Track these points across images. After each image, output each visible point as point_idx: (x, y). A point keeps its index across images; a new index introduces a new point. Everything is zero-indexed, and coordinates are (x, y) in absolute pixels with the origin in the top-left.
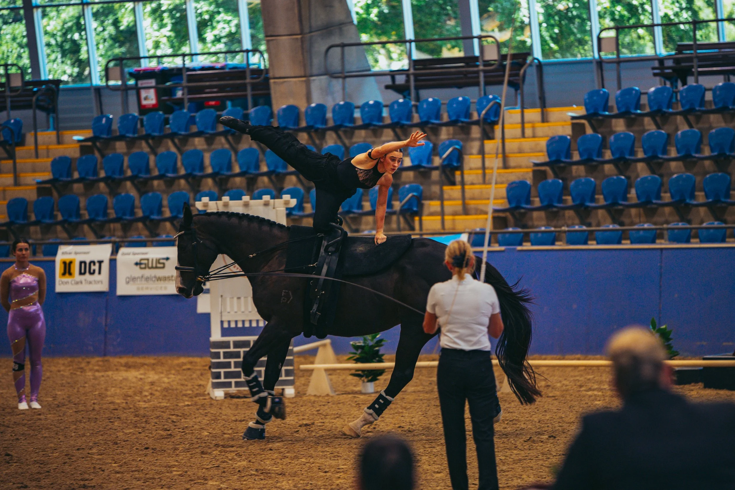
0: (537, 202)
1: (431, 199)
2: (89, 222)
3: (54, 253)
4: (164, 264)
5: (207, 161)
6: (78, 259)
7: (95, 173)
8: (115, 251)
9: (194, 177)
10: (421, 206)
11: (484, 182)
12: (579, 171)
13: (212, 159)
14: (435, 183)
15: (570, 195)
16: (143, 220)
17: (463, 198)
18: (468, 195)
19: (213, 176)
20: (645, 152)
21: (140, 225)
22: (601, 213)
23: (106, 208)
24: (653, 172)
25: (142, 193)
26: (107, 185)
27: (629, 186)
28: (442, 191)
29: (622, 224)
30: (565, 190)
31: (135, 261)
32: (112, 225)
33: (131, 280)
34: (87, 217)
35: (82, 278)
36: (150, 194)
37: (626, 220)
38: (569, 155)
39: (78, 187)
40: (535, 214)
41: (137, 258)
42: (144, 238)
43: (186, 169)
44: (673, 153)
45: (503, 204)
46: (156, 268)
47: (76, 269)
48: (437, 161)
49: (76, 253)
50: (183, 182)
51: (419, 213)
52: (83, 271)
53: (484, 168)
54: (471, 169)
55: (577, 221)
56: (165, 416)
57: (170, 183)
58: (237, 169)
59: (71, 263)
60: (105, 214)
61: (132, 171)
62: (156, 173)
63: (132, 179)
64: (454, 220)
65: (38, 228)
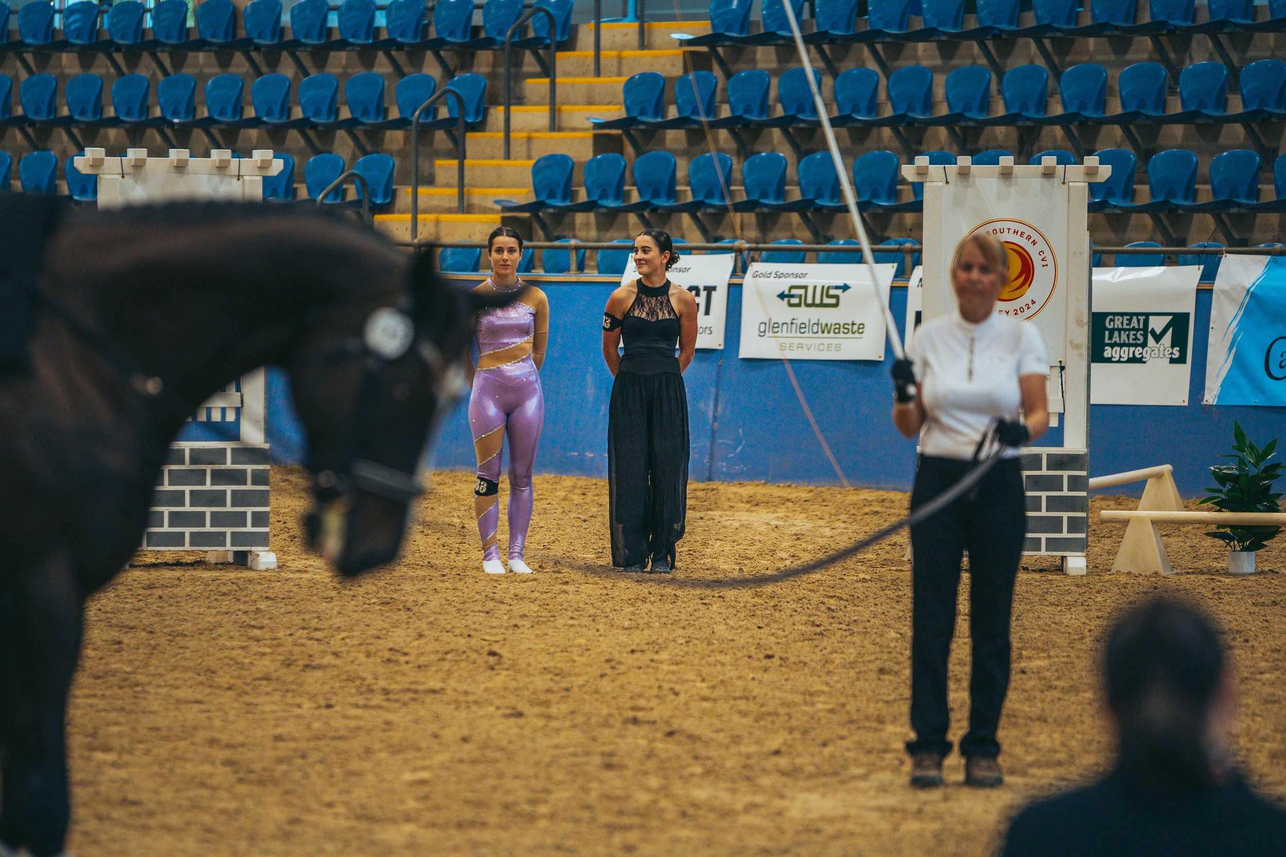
2: (692, 208)
4: (837, 297)
5: (939, 92)
7: (712, 108)
8: (740, 269)
9: (911, 123)
13: (948, 87)
16: (801, 207)
19: (948, 121)
21: (795, 217)
23: (729, 180)
25: (801, 153)
26: (732, 132)
31: (779, 292)
32: (738, 217)
33: (771, 328)
34: (690, 198)
36: (819, 156)
39: (675, 138)
41: (784, 285)
42: (800, 245)
43: (895, 107)
46: (822, 305)
50: (887, 132)
56: (815, 598)
57: (861, 133)
58: (1000, 110)
60: (727, 193)
61: (784, 109)
63: (784, 123)
65: (592, 217)
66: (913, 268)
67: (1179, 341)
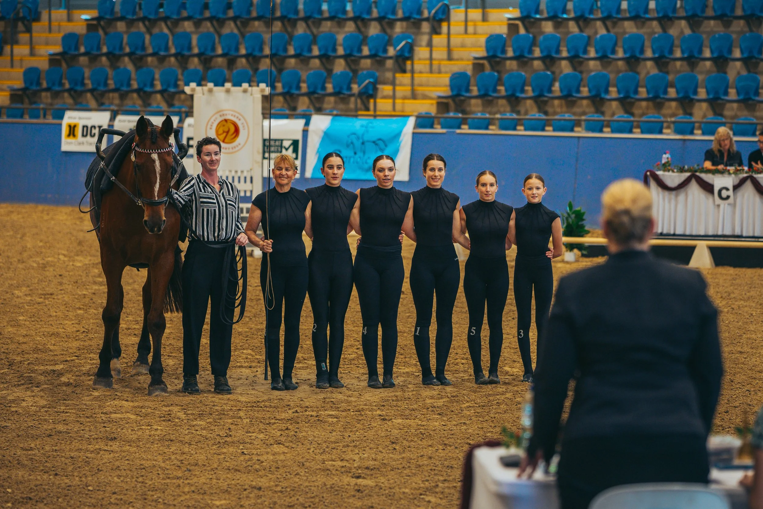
0: (475, 91)
1: (384, 83)
2: (92, 91)
3: (61, 117)
5: (194, 42)
6: (81, 123)
7: (99, 48)
8: (113, 118)
9: (183, 56)
10: (375, 89)
11: (431, 72)
12: (512, 65)
13: (199, 40)
14: (388, 70)
15: (502, 85)
16: (138, 91)
17: (412, 85)
18: (417, 81)
19: (199, 55)
20: (569, 51)
21: (135, 95)
22: (529, 102)
23: (107, 79)
24: (575, 68)
25: (138, 68)
26: (108, 59)
27: (554, 80)
28: (394, 78)
29: (546, 113)
30: (499, 81)
31: (130, 128)
32: (111, 95)
34: (90, 86)
35: (84, 139)
36: (145, 69)
37: (550, 110)
38: (504, 51)
39: (83, 60)
40: (473, 101)
41: (131, 125)
42: (137, 108)
43: (176, 48)
44: (592, 54)
45: (444, 91)
47: (79, 131)
48: (391, 52)
49: (80, 118)
50: (173, 59)
51: (373, 96)
52: (85, 133)
53: (431, 59)
54: (420, 59)
55: (508, 109)
57: (162, 60)
58: (220, 51)
59: (75, 126)
60: (106, 84)
61: (130, 48)
62: (150, 51)
63: (130, 55)
64: (403, 103)
65: (49, 94)
66: (185, 119)
67: (295, 151)
